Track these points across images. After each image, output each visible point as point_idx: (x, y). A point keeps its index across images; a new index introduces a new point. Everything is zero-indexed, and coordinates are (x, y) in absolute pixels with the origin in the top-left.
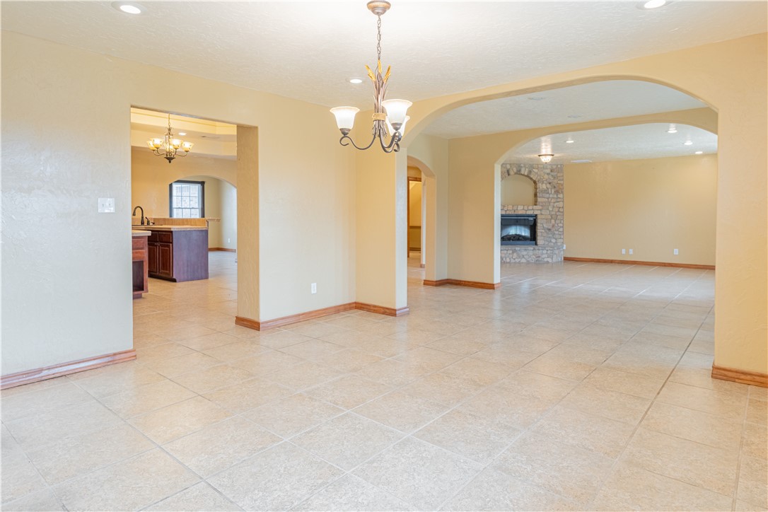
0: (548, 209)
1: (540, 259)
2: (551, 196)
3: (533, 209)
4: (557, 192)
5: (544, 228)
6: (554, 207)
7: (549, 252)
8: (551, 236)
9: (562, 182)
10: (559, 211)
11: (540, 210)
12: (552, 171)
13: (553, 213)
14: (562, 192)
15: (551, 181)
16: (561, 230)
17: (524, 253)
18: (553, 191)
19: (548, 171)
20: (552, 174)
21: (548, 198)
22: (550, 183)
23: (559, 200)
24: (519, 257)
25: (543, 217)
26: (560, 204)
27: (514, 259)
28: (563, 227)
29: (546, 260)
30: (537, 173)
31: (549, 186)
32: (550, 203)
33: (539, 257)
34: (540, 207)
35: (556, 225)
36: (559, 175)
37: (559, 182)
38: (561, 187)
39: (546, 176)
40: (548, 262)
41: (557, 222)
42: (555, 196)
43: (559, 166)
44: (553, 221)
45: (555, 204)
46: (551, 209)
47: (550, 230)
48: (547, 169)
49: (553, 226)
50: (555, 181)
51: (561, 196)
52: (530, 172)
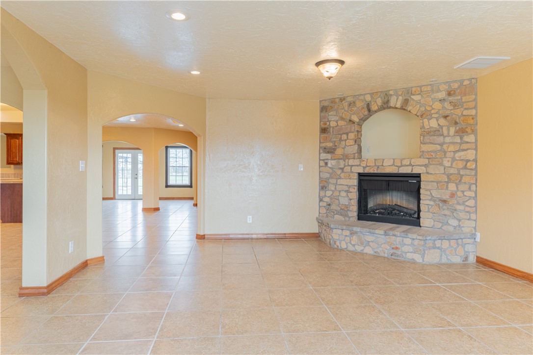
0: (441, 164)
1: (399, 252)
2: (448, 140)
3: (410, 165)
4: (462, 132)
5: (433, 199)
6: (454, 159)
7: (416, 242)
8: (447, 212)
9: (473, 112)
10: (465, 168)
11: (426, 166)
12: (449, 94)
13: (452, 171)
14: (474, 132)
15: (447, 113)
16: (471, 203)
17: (370, 238)
18: (452, 130)
19: (442, 95)
20: (451, 98)
21: (441, 145)
22: (446, 117)
23: (465, 146)
24: (362, 243)
25: (431, 178)
26: (470, 155)
27: (354, 245)
28: (475, 198)
29: (410, 256)
30: (418, 102)
31: (442, 122)
32: (445, 153)
33: (397, 248)
34: (426, 161)
35: (459, 194)
36: (464, 99)
37: (465, 113)
38: (471, 122)
39: (437, 105)
40: (413, 262)
41: (461, 187)
42: (458, 140)
43: (466, 83)
44: (452, 187)
45: (457, 155)
46: (447, 163)
47: (445, 201)
48: (439, 91)
49: (453, 195)
50: (458, 112)
51: (470, 138)
52: (406, 101)
